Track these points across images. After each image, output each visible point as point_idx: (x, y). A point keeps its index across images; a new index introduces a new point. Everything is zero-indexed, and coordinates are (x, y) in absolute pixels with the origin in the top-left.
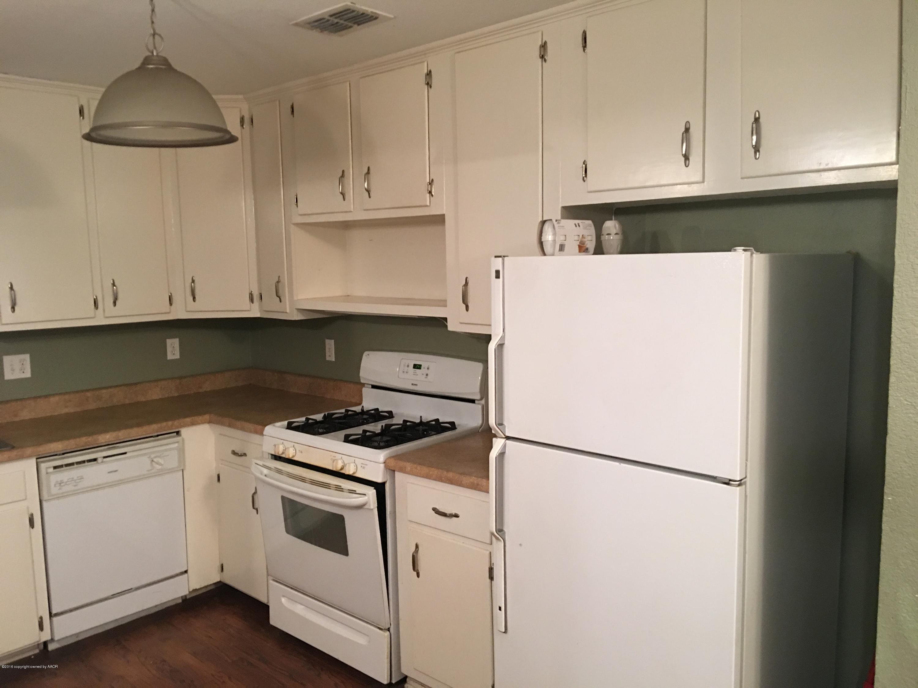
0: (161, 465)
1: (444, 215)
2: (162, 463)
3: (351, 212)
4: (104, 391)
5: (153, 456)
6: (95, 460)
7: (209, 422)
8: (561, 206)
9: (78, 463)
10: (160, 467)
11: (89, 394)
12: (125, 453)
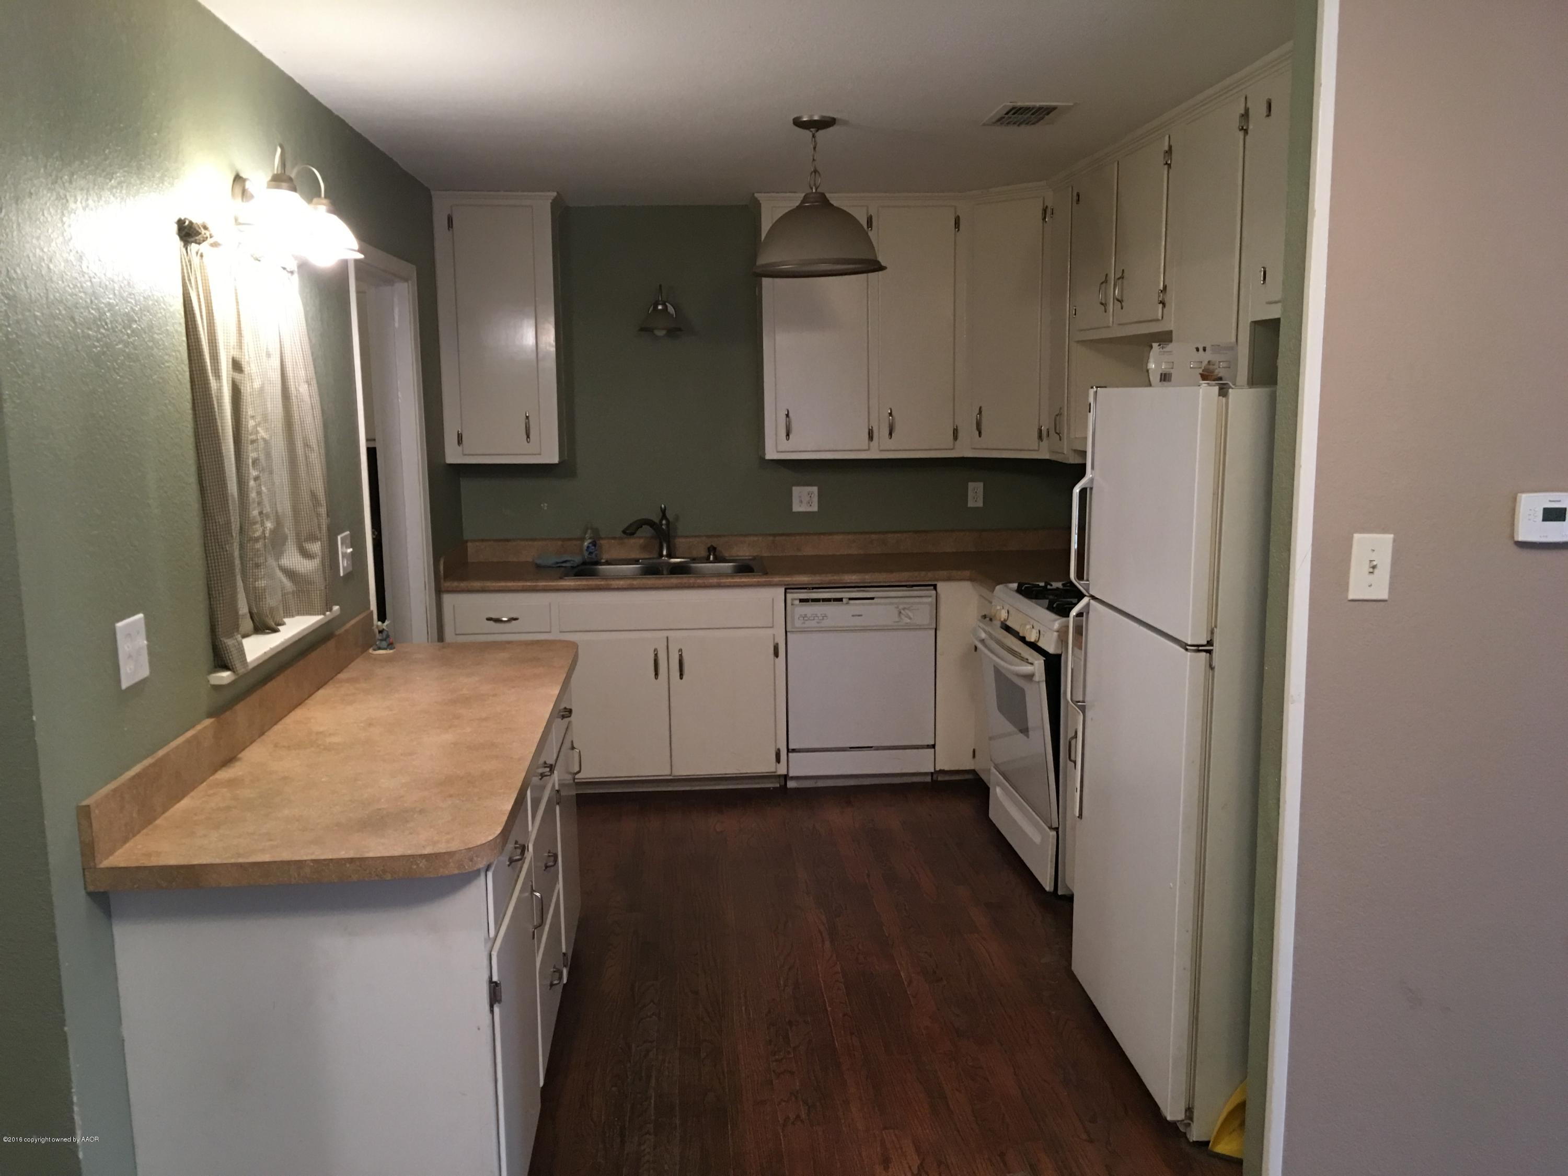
0: (910, 618)
1: (1171, 332)
2: (912, 616)
3: (1109, 327)
4: (890, 535)
5: (901, 607)
6: (841, 600)
7: (970, 579)
8: (1250, 321)
9: (825, 600)
10: (909, 621)
11: (874, 536)
12: (872, 598)
